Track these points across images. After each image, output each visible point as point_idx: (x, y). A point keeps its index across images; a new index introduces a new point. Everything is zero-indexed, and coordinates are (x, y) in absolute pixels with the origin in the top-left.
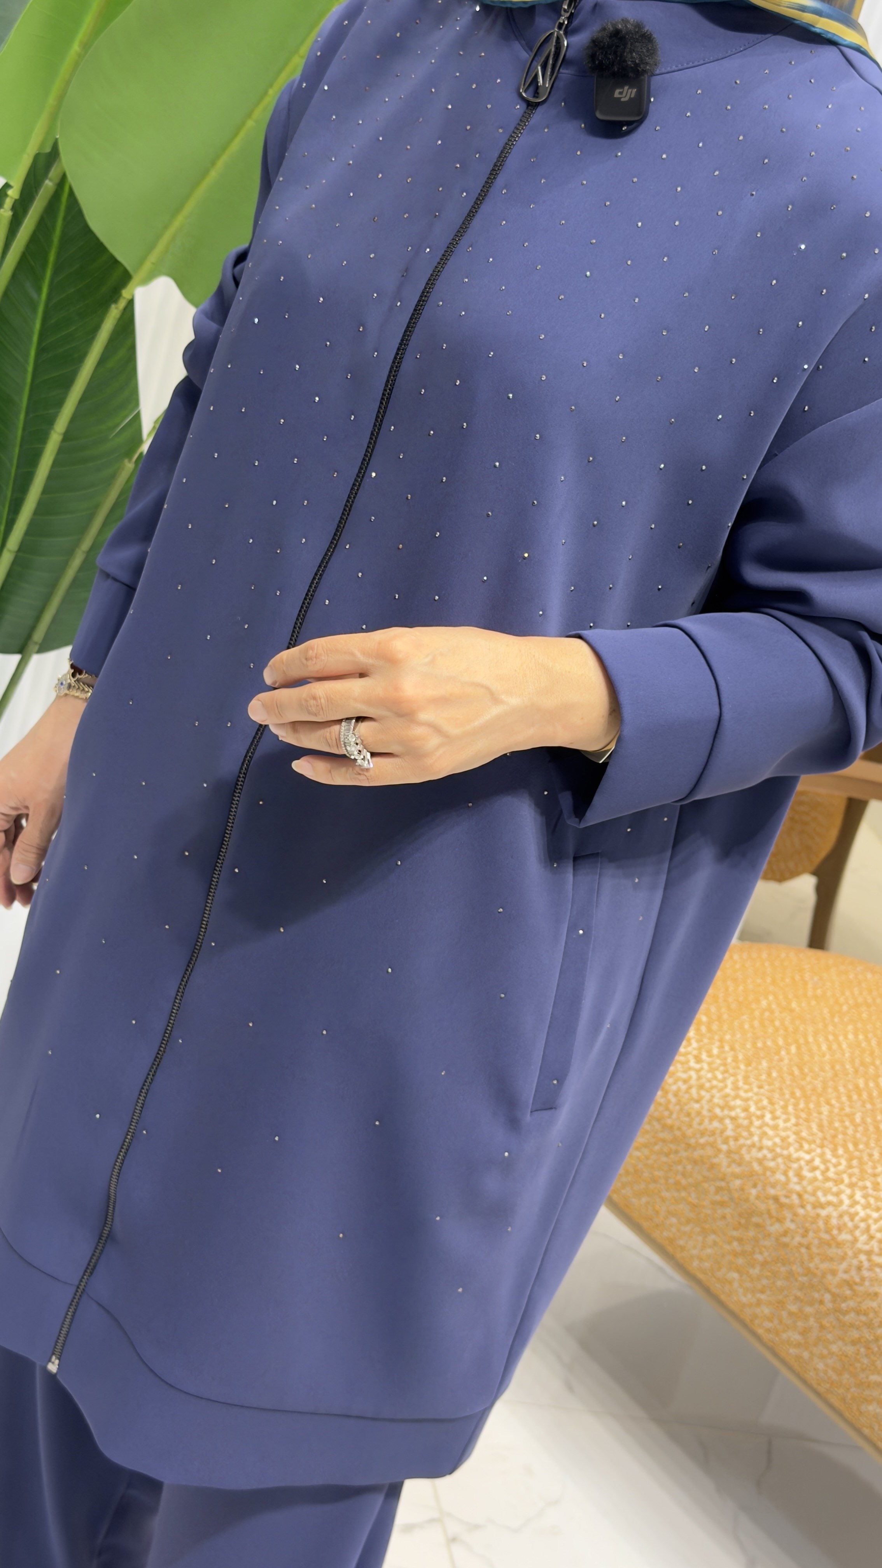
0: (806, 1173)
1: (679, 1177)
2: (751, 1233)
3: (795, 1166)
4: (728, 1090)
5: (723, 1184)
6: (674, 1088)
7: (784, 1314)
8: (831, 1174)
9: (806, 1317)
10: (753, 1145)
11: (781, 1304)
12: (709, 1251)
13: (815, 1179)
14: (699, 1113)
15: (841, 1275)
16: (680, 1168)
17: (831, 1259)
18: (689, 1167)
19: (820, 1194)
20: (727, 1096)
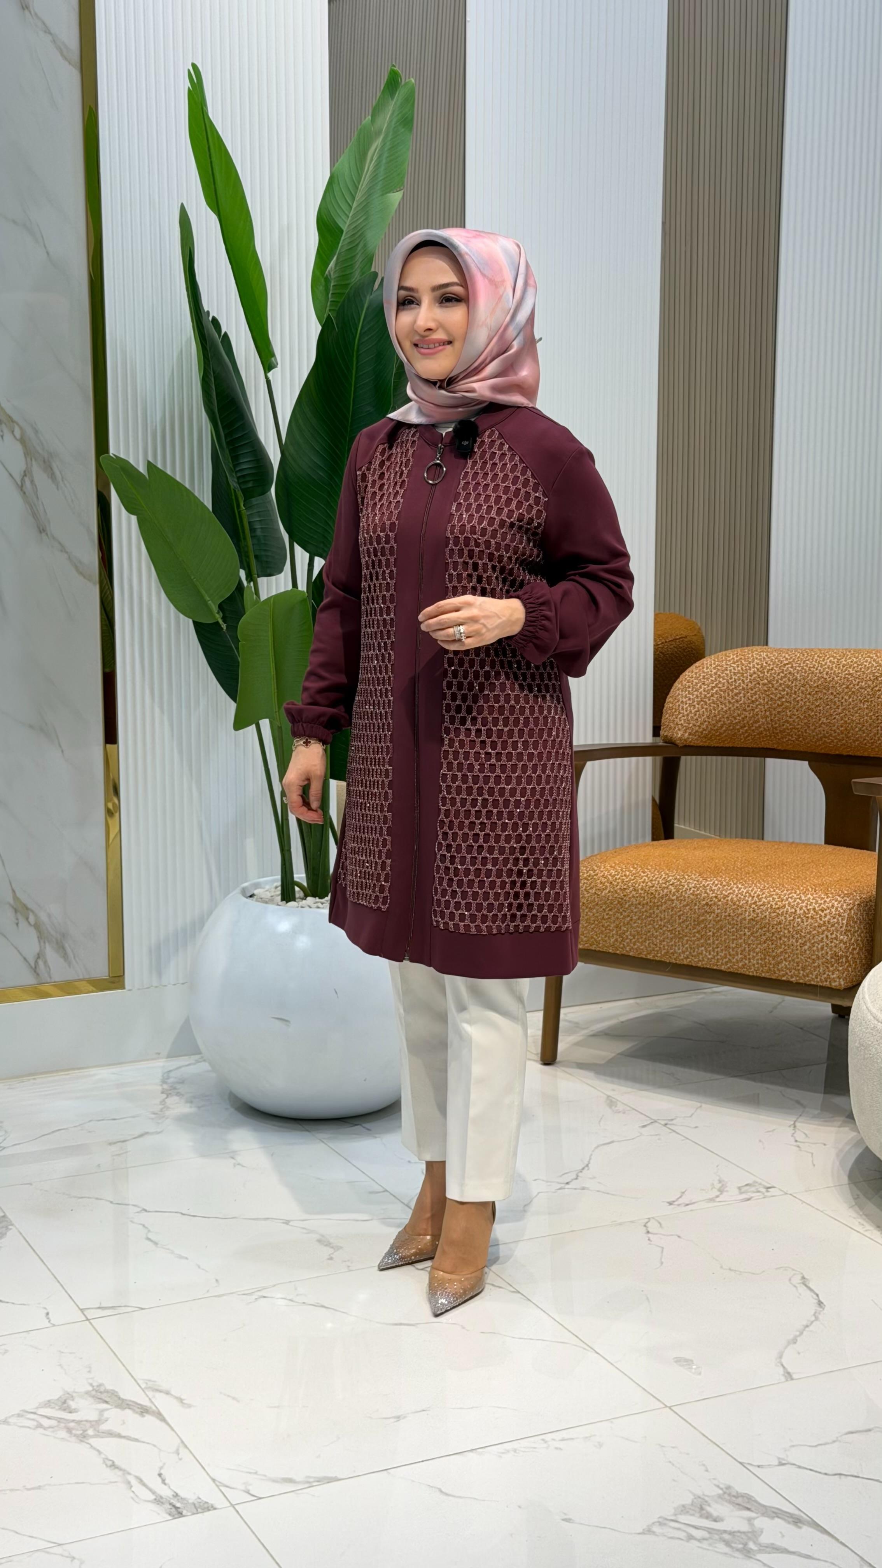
0: (713, 888)
1: (660, 923)
2: (703, 926)
3: (708, 887)
4: (664, 876)
5: (681, 912)
6: (640, 887)
7: (731, 950)
8: (724, 883)
9: (741, 946)
10: (687, 889)
11: (729, 947)
12: (686, 946)
13: (719, 888)
14: (656, 891)
15: (748, 918)
16: (659, 918)
17: (741, 914)
18: (662, 916)
19: (724, 892)
20: (665, 878)
